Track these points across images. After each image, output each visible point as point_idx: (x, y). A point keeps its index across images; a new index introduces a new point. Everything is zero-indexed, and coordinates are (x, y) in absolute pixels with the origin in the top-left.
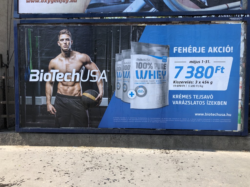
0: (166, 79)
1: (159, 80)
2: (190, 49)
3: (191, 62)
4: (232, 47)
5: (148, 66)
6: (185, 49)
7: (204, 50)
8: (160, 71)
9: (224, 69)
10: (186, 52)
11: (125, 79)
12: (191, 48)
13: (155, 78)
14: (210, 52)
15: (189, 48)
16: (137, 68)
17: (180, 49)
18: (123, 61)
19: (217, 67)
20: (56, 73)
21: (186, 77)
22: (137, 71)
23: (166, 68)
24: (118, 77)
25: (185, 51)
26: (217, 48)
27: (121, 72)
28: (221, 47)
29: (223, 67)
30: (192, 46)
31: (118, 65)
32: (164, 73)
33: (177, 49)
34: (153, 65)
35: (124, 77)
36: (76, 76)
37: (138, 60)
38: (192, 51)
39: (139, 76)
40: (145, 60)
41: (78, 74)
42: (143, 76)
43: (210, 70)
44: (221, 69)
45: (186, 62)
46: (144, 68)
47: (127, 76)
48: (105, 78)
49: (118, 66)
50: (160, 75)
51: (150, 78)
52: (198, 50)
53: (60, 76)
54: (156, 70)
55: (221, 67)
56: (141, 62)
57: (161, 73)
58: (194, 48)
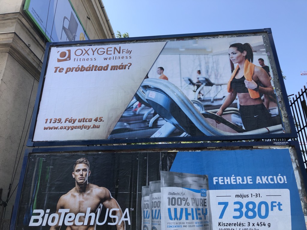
0: (208, 220)
1: (198, 221)
2: (234, 179)
3: (237, 196)
4: (285, 177)
5: (183, 202)
6: (227, 179)
7: (251, 180)
8: (199, 209)
9: (281, 205)
10: (229, 183)
11: (155, 220)
12: (234, 177)
13: (193, 219)
14: (259, 183)
15: (232, 178)
16: (169, 205)
17: (221, 179)
18: (151, 196)
19: (272, 203)
20: (66, 214)
21: (235, 217)
22: (169, 209)
23: (207, 204)
24: (144, 218)
25: (227, 182)
26: (266, 177)
27: (149, 210)
28: (272, 177)
29: (279, 203)
30: (236, 176)
31: (145, 201)
32: (205, 212)
33: (218, 179)
34: (190, 201)
35: (153, 218)
36: (90, 217)
37: (170, 194)
38: (236, 181)
39: (173, 216)
40: (178, 194)
41: (93, 215)
42: (178, 216)
43: (263, 207)
44: (278, 205)
45: (230, 196)
46: (178, 205)
47: (156, 216)
48: (128, 219)
49: (146, 203)
50: (199, 214)
51: (187, 219)
52: (243, 181)
53: (70, 217)
54: (194, 207)
55: (277, 203)
56: (174, 196)
57: (201, 212)
58: (238, 178)
